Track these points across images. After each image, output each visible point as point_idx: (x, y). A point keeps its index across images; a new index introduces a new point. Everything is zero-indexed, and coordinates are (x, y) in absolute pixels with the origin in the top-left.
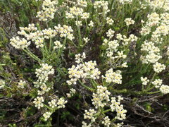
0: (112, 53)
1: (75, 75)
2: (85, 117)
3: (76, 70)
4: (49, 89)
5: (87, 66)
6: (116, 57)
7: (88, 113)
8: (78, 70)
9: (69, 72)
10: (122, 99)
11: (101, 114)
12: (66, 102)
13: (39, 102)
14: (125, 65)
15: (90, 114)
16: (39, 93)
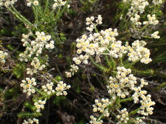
0: (138, 17)
1: (87, 51)
2: (95, 110)
3: (88, 42)
4: (44, 66)
5: (103, 36)
6: (145, 23)
7: (99, 104)
8: (92, 42)
9: (78, 45)
10: (147, 84)
11: (115, 104)
12: (69, 86)
13: (30, 85)
14: (155, 35)
15: (102, 105)
16: (29, 71)
